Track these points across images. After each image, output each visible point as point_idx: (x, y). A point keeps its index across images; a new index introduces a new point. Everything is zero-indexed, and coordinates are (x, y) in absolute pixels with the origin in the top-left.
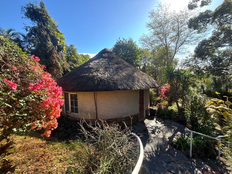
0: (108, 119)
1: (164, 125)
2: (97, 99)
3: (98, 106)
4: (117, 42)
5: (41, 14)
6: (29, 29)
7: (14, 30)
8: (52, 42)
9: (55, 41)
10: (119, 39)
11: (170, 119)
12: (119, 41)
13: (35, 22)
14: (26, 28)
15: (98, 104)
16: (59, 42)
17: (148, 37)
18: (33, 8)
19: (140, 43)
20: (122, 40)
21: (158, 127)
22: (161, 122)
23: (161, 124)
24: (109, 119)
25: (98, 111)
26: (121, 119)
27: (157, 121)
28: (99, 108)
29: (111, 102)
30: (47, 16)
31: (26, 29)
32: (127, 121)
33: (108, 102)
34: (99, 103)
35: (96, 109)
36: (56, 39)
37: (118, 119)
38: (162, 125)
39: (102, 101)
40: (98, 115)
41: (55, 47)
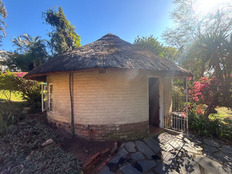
0: (89, 125)
1: (201, 149)
2: (74, 91)
3: (74, 102)
4: (135, 41)
5: (58, 17)
6: (51, 35)
7: (40, 37)
8: (67, 43)
9: (70, 43)
10: (138, 37)
11: (216, 136)
12: (138, 39)
13: (54, 27)
14: (49, 34)
15: (74, 99)
16: (73, 43)
17: (173, 30)
18: (52, 14)
19: (163, 39)
20: (142, 38)
21: (189, 154)
22: (195, 142)
23: (195, 145)
24: (91, 125)
25: (75, 111)
26: (112, 127)
27: (186, 139)
28: (77, 106)
29: (95, 96)
30: (63, 19)
31: (50, 36)
32: (124, 132)
33: (90, 96)
34: (77, 96)
35: (72, 106)
36: (71, 40)
37: (107, 127)
38: (197, 149)
39: (81, 94)
40: (75, 116)
41: (70, 47)
